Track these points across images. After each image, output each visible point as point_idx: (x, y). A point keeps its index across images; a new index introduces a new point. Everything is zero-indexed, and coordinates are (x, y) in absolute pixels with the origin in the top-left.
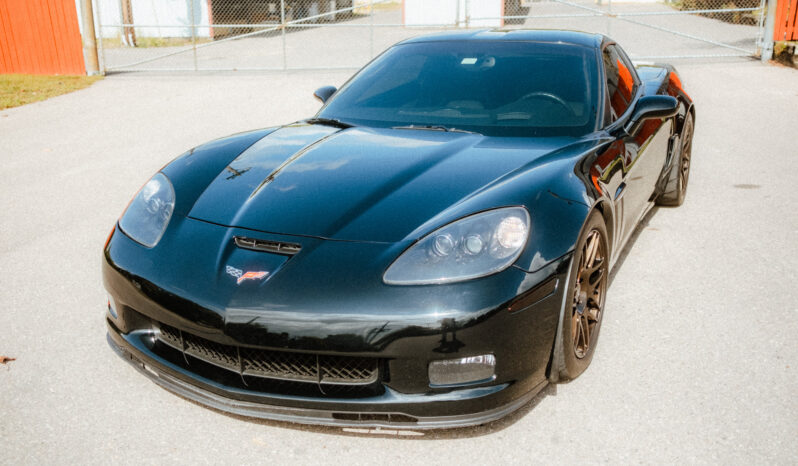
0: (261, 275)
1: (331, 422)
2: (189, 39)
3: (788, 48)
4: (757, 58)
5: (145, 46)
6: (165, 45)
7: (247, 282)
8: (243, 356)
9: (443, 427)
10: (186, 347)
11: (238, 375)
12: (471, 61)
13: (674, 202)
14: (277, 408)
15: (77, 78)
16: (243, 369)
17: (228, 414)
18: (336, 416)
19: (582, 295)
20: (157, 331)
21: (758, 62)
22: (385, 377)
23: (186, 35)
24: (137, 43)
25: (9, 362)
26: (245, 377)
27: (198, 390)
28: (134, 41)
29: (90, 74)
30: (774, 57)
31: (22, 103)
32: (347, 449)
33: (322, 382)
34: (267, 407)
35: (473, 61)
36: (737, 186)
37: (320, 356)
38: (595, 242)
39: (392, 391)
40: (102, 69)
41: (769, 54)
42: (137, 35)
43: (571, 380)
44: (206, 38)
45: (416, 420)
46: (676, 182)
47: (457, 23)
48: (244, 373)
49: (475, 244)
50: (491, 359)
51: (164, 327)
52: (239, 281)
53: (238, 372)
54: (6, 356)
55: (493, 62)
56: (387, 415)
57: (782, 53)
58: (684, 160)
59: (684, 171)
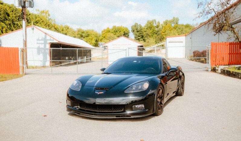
0: (102, 93)
2: (43, 67)
3: (214, 68)
4: (207, 71)
5: (30, 68)
6: (36, 68)
7: (100, 94)
10: (86, 108)
13: (181, 95)
15: (18, 75)
19: (159, 100)
20: (79, 107)
21: (207, 72)
23: (42, 65)
24: (28, 67)
28: (27, 67)
29: (21, 74)
30: (211, 70)
33: (113, 111)
35: (136, 61)
37: (113, 106)
38: (161, 91)
40: (24, 72)
41: (210, 70)
42: (28, 65)
43: (158, 116)
44: (48, 66)
45: (131, 116)
46: (180, 90)
48: (98, 111)
49: (140, 87)
50: (143, 106)
52: (98, 94)
54: (45, 115)
55: (140, 62)
57: (213, 69)
58: (183, 86)
59: (183, 88)
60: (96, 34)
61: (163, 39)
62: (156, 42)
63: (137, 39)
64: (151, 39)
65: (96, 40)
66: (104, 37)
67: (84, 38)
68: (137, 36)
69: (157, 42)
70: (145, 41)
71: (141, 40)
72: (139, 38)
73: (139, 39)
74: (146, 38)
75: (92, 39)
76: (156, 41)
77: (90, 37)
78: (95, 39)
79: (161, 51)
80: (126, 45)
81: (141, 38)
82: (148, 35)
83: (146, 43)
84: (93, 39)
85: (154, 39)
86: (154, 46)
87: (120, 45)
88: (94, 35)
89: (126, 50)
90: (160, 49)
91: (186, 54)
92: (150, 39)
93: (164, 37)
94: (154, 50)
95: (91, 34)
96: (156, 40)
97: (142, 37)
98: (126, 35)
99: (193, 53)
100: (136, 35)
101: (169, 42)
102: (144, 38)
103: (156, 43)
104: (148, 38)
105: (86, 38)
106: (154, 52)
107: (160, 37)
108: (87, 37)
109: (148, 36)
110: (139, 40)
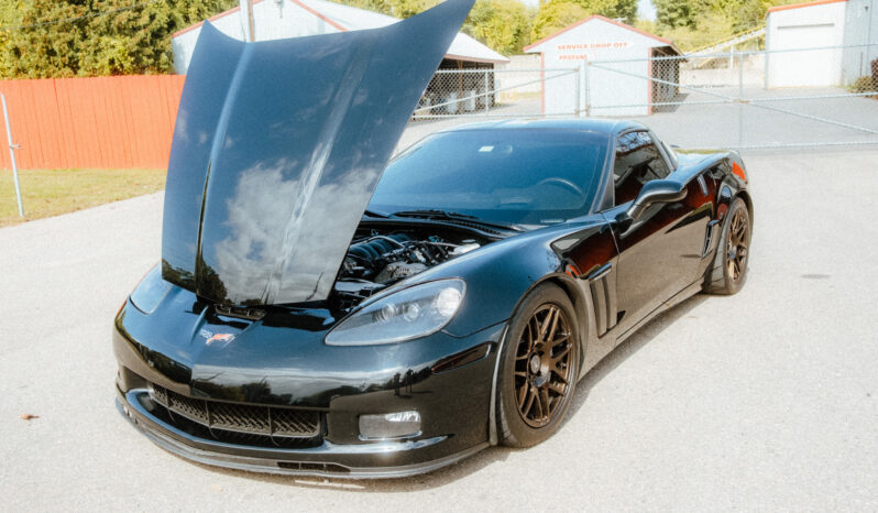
0: (227, 337)
1: (277, 470)
7: (214, 343)
8: (211, 410)
9: (372, 477)
10: (171, 404)
11: (207, 428)
12: (487, 149)
13: (725, 291)
14: (234, 457)
16: (212, 423)
17: (193, 462)
18: (281, 465)
19: (544, 368)
20: (151, 390)
22: (325, 430)
25: (33, 420)
26: (213, 429)
27: (173, 442)
31: (131, 196)
32: (291, 496)
33: (274, 435)
34: (225, 455)
35: (489, 149)
36: (805, 276)
37: (272, 409)
39: (327, 443)
43: (526, 448)
45: (348, 471)
46: (721, 269)
47: (578, 112)
48: (212, 427)
51: (156, 387)
52: (208, 342)
53: (207, 424)
54: (31, 413)
56: (322, 466)
58: (739, 248)
59: (738, 259)
60: (519, 9)
61: (761, 16)
62: (735, 29)
63: (665, 22)
64: (716, 17)
65: (519, 31)
66: (549, 19)
67: (475, 24)
68: (665, 10)
69: (740, 28)
70: (694, 28)
71: (681, 25)
72: (674, 15)
73: (671, 22)
74: (699, 17)
75: (501, 29)
76: (734, 25)
77: (495, 22)
78: (514, 27)
79: (751, 63)
80: (609, 45)
81: (681, 16)
82: (707, 4)
83: (696, 33)
84: (507, 28)
85: (730, 18)
86: (726, 45)
87: (586, 46)
88: (509, 12)
89: (577, 70)
90: (748, 55)
91: (844, 70)
92: (711, 20)
93: (765, 10)
94: (726, 60)
95: (499, 11)
96: (736, 22)
97: (686, 11)
98: (626, 8)
99: (870, 67)
100: (663, 6)
101: (779, 28)
102: (690, 16)
103: (736, 33)
104: (707, 14)
105: (481, 25)
106: (726, 67)
107: (750, 10)
108: (485, 20)
109: (705, 8)
110: (673, 26)
